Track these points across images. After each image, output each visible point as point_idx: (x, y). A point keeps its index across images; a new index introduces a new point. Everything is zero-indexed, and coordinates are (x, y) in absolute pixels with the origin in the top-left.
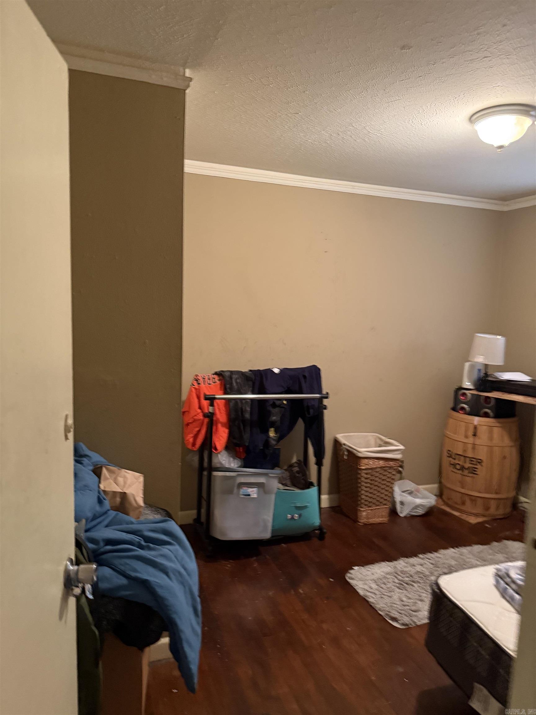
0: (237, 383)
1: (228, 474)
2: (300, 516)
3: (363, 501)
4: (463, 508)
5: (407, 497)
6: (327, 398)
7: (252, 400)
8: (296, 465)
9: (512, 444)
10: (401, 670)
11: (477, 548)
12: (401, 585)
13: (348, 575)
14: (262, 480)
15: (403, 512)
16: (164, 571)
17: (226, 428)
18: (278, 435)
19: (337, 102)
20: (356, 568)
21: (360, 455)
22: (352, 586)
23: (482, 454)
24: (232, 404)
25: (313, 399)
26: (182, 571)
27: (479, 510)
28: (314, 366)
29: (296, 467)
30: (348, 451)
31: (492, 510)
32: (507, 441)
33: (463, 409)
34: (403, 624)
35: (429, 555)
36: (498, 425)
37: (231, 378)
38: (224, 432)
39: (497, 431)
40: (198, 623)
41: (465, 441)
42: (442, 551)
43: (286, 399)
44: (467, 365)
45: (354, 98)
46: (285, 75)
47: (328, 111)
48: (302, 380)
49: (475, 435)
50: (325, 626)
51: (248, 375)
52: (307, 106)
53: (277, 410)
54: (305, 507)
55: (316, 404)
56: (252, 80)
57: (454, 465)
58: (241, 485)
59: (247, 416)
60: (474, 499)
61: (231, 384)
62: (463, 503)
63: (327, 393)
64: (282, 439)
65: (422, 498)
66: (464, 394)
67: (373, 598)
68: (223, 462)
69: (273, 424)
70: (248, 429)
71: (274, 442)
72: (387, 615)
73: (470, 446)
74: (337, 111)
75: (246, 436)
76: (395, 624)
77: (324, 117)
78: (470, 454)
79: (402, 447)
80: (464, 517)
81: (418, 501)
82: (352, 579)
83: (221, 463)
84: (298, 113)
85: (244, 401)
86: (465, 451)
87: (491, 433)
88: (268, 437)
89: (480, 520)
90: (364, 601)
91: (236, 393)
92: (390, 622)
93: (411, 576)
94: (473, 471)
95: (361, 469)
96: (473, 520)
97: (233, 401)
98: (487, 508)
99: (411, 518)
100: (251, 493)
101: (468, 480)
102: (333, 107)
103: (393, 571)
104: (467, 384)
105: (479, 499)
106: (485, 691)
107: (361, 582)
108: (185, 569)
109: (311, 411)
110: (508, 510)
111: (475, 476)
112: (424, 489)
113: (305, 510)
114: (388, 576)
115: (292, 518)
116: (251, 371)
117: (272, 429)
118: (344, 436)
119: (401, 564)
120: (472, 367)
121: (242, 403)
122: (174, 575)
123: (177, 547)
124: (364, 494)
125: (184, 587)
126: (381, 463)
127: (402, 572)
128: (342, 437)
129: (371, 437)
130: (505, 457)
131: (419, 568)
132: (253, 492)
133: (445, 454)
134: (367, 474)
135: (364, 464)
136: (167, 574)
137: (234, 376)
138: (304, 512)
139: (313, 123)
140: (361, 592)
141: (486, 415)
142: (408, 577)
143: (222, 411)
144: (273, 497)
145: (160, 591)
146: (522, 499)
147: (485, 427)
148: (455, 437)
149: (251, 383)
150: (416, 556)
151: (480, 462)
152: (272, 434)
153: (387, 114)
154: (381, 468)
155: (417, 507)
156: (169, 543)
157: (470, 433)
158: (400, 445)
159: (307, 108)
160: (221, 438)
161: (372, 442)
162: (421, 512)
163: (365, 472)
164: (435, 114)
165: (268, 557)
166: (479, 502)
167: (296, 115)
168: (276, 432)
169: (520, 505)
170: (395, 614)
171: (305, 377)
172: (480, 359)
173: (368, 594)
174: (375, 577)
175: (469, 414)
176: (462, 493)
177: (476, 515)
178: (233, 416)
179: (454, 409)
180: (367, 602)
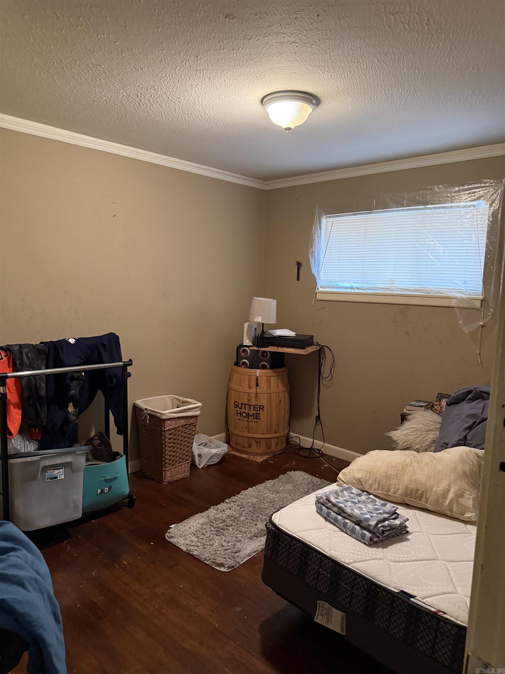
0: (28, 358)
1: (29, 459)
2: (110, 488)
3: (167, 461)
4: (249, 450)
5: (204, 449)
6: (131, 365)
7: (47, 375)
8: (96, 437)
9: (284, 389)
10: (238, 609)
11: (269, 483)
12: (219, 531)
13: (167, 534)
14: (69, 459)
15: (201, 464)
16: (20, 583)
17: (19, 409)
18: (78, 409)
19: (147, 60)
20: (172, 526)
21: (164, 417)
22: (174, 545)
23: (263, 401)
24: (24, 382)
25: (115, 368)
26: (37, 577)
27: (263, 449)
28: (111, 333)
29: (97, 439)
30: (150, 414)
31: (273, 448)
32: (281, 388)
33: (244, 363)
34: (229, 568)
35: (233, 498)
36: (274, 374)
37: (21, 353)
38: (17, 413)
39: (274, 380)
40: (60, 630)
41: (249, 391)
42: (243, 492)
43: (85, 371)
44: (246, 325)
45: (165, 59)
46: (100, 18)
47: (134, 69)
48: (102, 350)
49: (257, 385)
50: (158, 590)
51: (39, 347)
52: (113, 59)
53: (74, 383)
54: (116, 478)
55: (119, 372)
56: (59, 17)
57: (241, 414)
58: (46, 469)
59: (43, 393)
60: (258, 441)
61: (22, 359)
62: (250, 446)
63: (130, 360)
64: (81, 414)
65: (216, 448)
66: (244, 351)
67: (196, 550)
68: (18, 447)
69: (71, 399)
70: (45, 408)
71: (73, 418)
72: (213, 562)
73: (253, 396)
74: (144, 70)
75: (44, 415)
76: (222, 569)
77: (128, 75)
78: (253, 402)
79: (200, 404)
80: (251, 458)
81: (214, 451)
82: (173, 537)
83: (16, 449)
84: (101, 66)
85: (38, 377)
86: (249, 400)
87: (269, 381)
88: (68, 412)
89: (265, 458)
90: (189, 555)
91: (29, 369)
92: (218, 568)
93: (224, 521)
94: (257, 416)
95: (165, 431)
96: (259, 459)
97: (25, 379)
98: (269, 447)
99: (208, 467)
100: (58, 475)
101: (253, 425)
102: (141, 65)
103: (207, 520)
104: (247, 342)
105: (262, 440)
106: (327, 605)
107: (181, 539)
108: (39, 574)
109: (115, 381)
110: (285, 445)
111: (258, 420)
112: (215, 439)
113: (114, 482)
114: (205, 527)
115: (102, 492)
116: (41, 343)
117: (71, 404)
118: (142, 401)
119: (212, 512)
120: (250, 327)
121: (36, 379)
122: (30, 583)
123: (24, 551)
124: (168, 454)
125: (43, 594)
126: (183, 422)
127: (215, 519)
128: (141, 402)
129: (168, 398)
130: (280, 401)
131: (228, 512)
132: (60, 474)
133: (232, 404)
134: (170, 434)
135: (168, 426)
136: (22, 585)
137: (24, 351)
138: (114, 484)
139: (115, 79)
140: (184, 549)
141: (264, 367)
142: (221, 523)
143: (12, 391)
144: (82, 474)
145: (20, 608)
146: (292, 434)
147: (264, 377)
148: (241, 389)
149: (44, 356)
150: (223, 502)
151: (262, 408)
152: (71, 409)
153: (192, 83)
154: (182, 426)
155: (213, 456)
156: (13, 550)
157: (253, 384)
158: (199, 403)
159: (113, 61)
160: (15, 421)
161: (169, 403)
162: (216, 460)
163: (169, 432)
164: (234, 90)
165: (79, 537)
166: (263, 442)
167: (99, 67)
168: (75, 406)
169: (291, 439)
170: (220, 560)
171: (104, 346)
172: (259, 319)
173: (192, 548)
174: (194, 529)
175: (250, 367)
176: (248, 437)
177: (261, 455)
178: (26, 394)
179: (236, 364)
180: (193, 555)
